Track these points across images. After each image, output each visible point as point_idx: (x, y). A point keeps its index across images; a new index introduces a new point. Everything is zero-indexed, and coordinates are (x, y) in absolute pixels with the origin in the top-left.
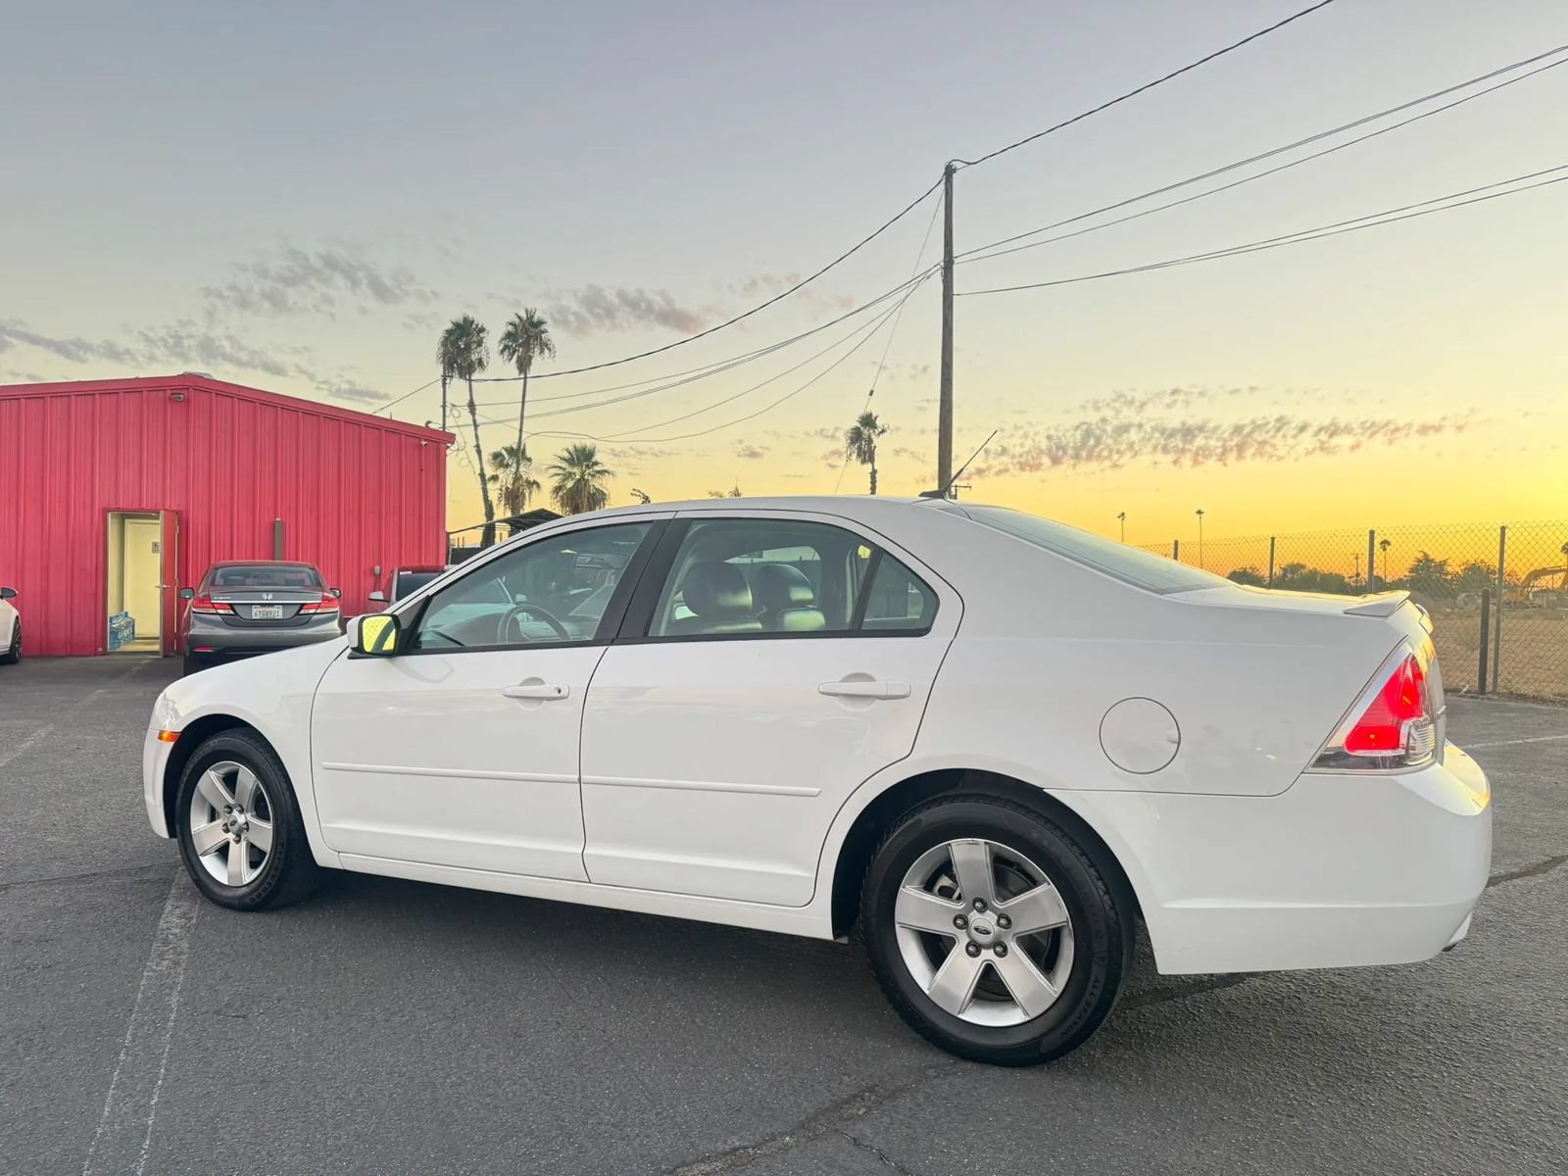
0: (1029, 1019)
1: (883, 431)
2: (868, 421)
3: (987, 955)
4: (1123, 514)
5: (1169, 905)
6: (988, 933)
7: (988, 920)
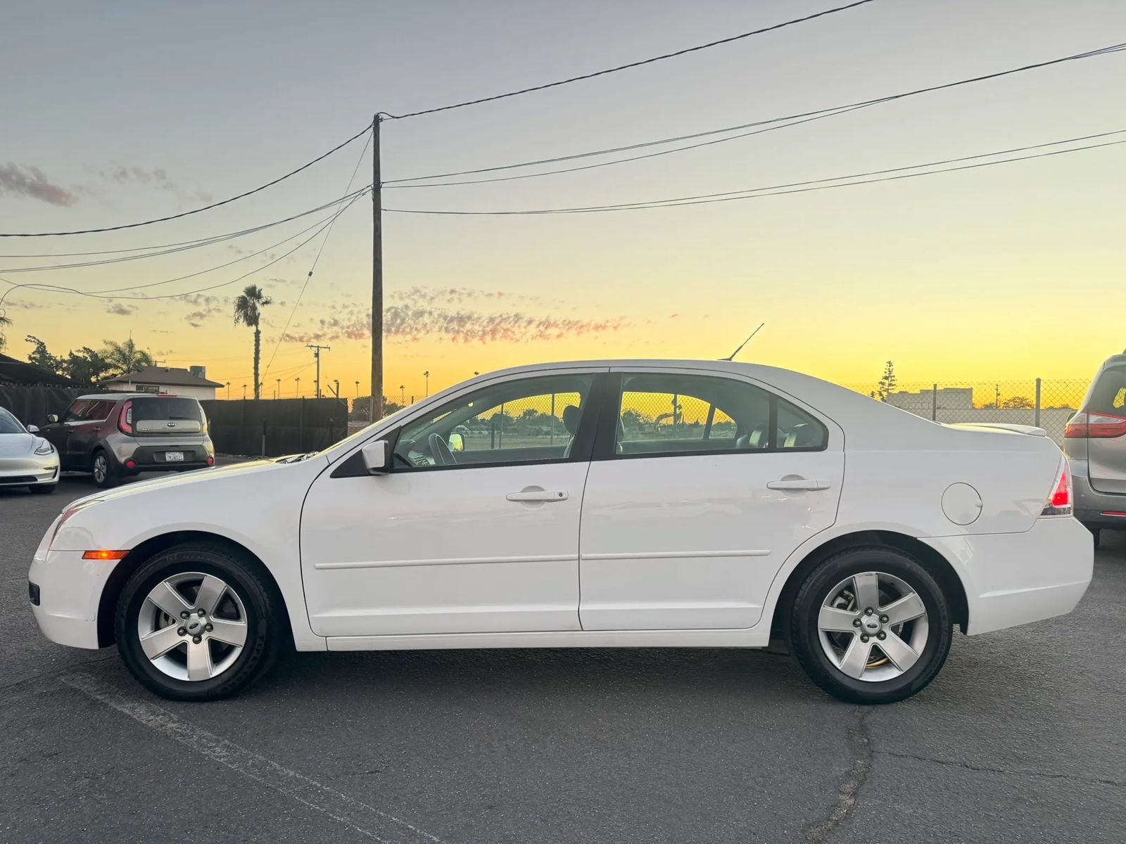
0: (902, 673)
1: (267, 303)
2: (253, 293)
3: (874, 640)
4: (427, 372)
5: (982, 596)
6: (876, 627)
7: (874, 619)
